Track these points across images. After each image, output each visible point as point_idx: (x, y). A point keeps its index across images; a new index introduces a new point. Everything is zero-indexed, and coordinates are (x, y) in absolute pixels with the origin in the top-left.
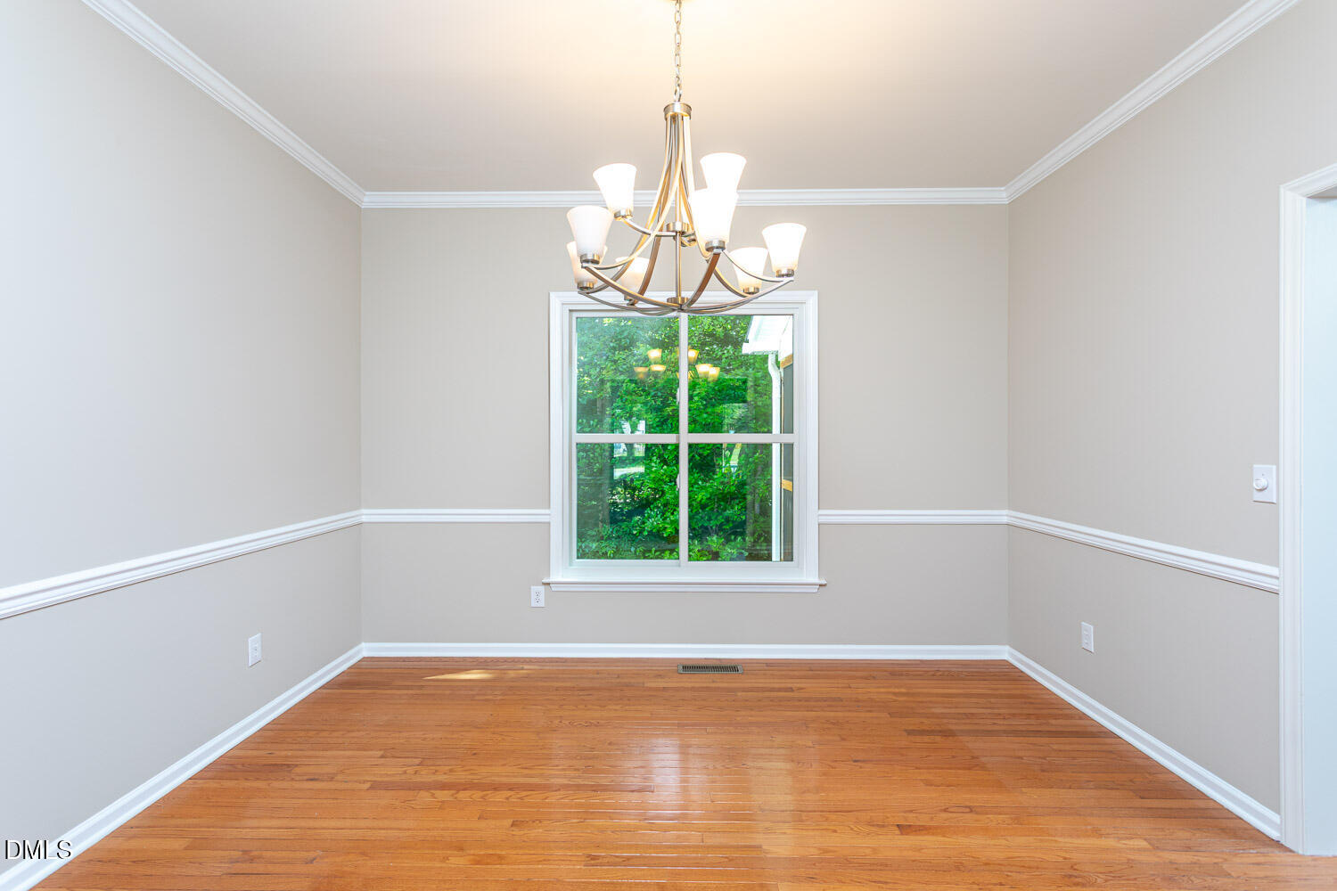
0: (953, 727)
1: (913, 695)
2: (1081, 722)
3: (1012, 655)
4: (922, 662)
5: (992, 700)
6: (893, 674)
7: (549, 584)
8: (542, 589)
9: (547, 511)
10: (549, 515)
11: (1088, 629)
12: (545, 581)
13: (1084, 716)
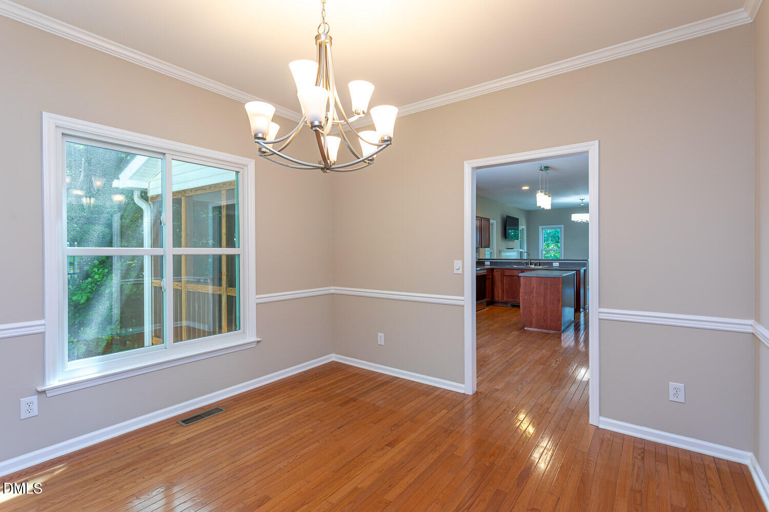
0: (352, 396)
1: (321, 388)
2: (380, 379)
3: (336, 357)
4: (305, 372)
5: (350, 379)
6: (301, 382)
7: (44, 392)
8: (34, 399)
9: (43, 322)
10: (44, 325)
11: (381, 335)
12: (40, 389)
13: (382, 375)
